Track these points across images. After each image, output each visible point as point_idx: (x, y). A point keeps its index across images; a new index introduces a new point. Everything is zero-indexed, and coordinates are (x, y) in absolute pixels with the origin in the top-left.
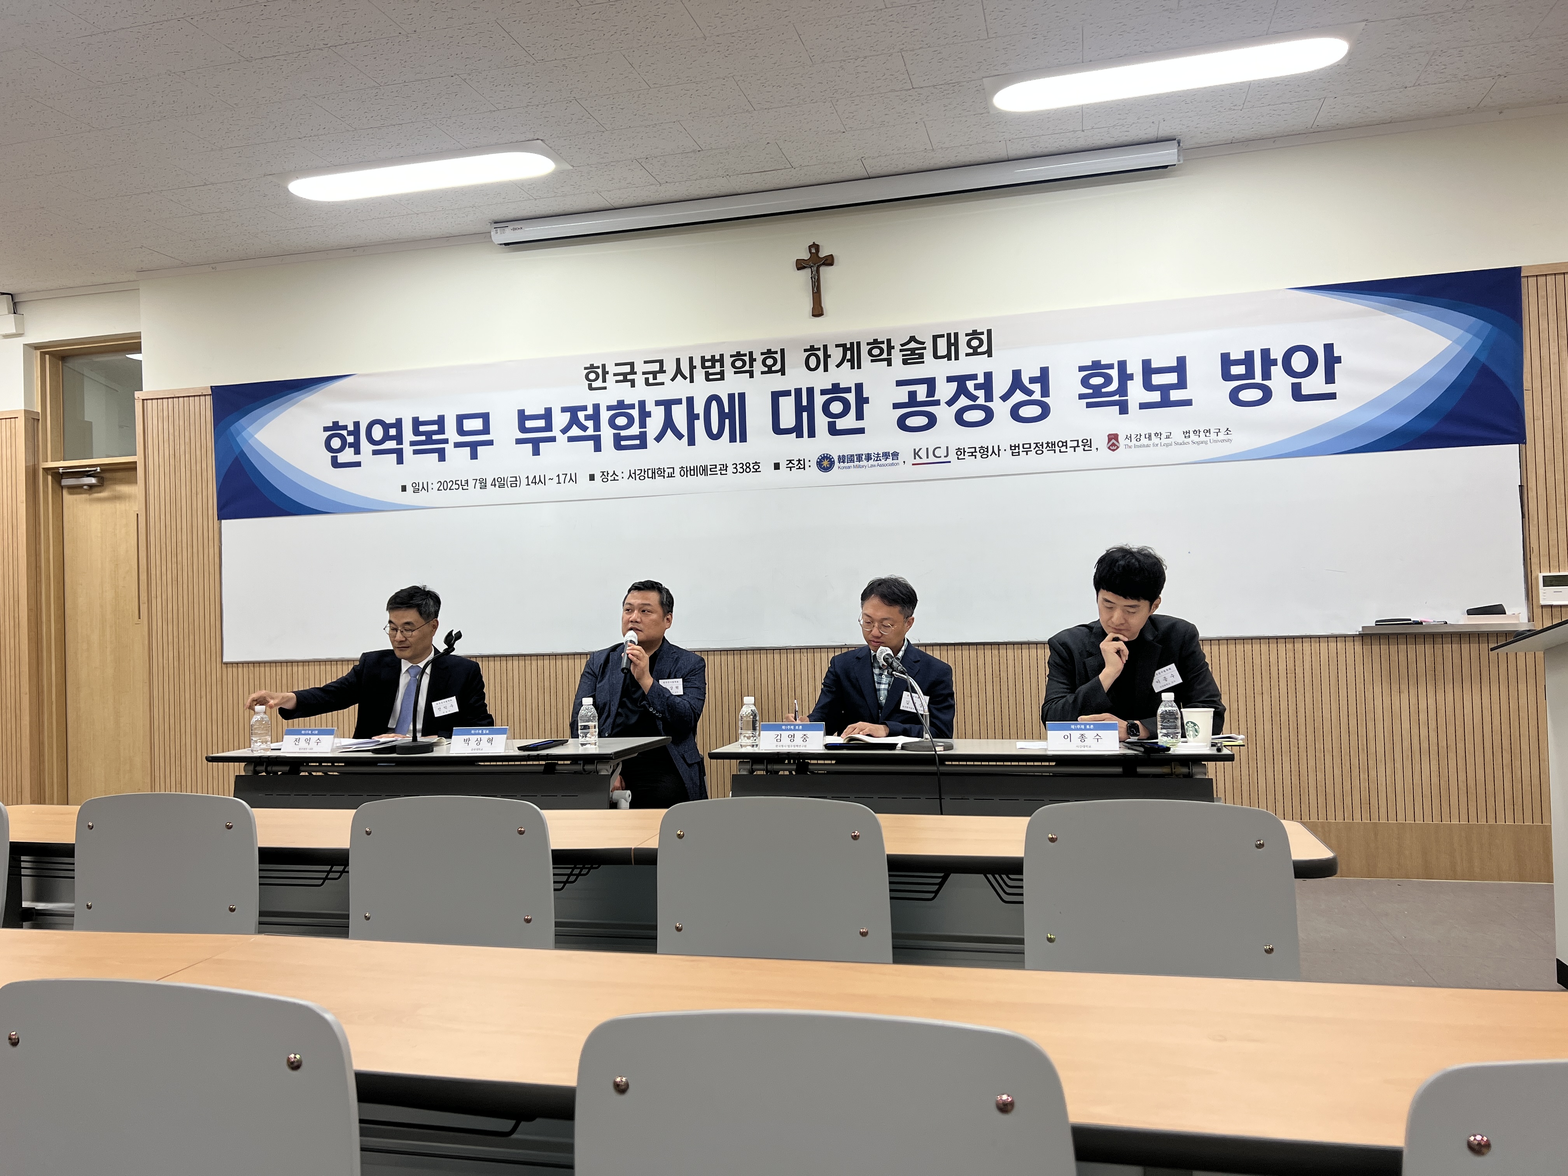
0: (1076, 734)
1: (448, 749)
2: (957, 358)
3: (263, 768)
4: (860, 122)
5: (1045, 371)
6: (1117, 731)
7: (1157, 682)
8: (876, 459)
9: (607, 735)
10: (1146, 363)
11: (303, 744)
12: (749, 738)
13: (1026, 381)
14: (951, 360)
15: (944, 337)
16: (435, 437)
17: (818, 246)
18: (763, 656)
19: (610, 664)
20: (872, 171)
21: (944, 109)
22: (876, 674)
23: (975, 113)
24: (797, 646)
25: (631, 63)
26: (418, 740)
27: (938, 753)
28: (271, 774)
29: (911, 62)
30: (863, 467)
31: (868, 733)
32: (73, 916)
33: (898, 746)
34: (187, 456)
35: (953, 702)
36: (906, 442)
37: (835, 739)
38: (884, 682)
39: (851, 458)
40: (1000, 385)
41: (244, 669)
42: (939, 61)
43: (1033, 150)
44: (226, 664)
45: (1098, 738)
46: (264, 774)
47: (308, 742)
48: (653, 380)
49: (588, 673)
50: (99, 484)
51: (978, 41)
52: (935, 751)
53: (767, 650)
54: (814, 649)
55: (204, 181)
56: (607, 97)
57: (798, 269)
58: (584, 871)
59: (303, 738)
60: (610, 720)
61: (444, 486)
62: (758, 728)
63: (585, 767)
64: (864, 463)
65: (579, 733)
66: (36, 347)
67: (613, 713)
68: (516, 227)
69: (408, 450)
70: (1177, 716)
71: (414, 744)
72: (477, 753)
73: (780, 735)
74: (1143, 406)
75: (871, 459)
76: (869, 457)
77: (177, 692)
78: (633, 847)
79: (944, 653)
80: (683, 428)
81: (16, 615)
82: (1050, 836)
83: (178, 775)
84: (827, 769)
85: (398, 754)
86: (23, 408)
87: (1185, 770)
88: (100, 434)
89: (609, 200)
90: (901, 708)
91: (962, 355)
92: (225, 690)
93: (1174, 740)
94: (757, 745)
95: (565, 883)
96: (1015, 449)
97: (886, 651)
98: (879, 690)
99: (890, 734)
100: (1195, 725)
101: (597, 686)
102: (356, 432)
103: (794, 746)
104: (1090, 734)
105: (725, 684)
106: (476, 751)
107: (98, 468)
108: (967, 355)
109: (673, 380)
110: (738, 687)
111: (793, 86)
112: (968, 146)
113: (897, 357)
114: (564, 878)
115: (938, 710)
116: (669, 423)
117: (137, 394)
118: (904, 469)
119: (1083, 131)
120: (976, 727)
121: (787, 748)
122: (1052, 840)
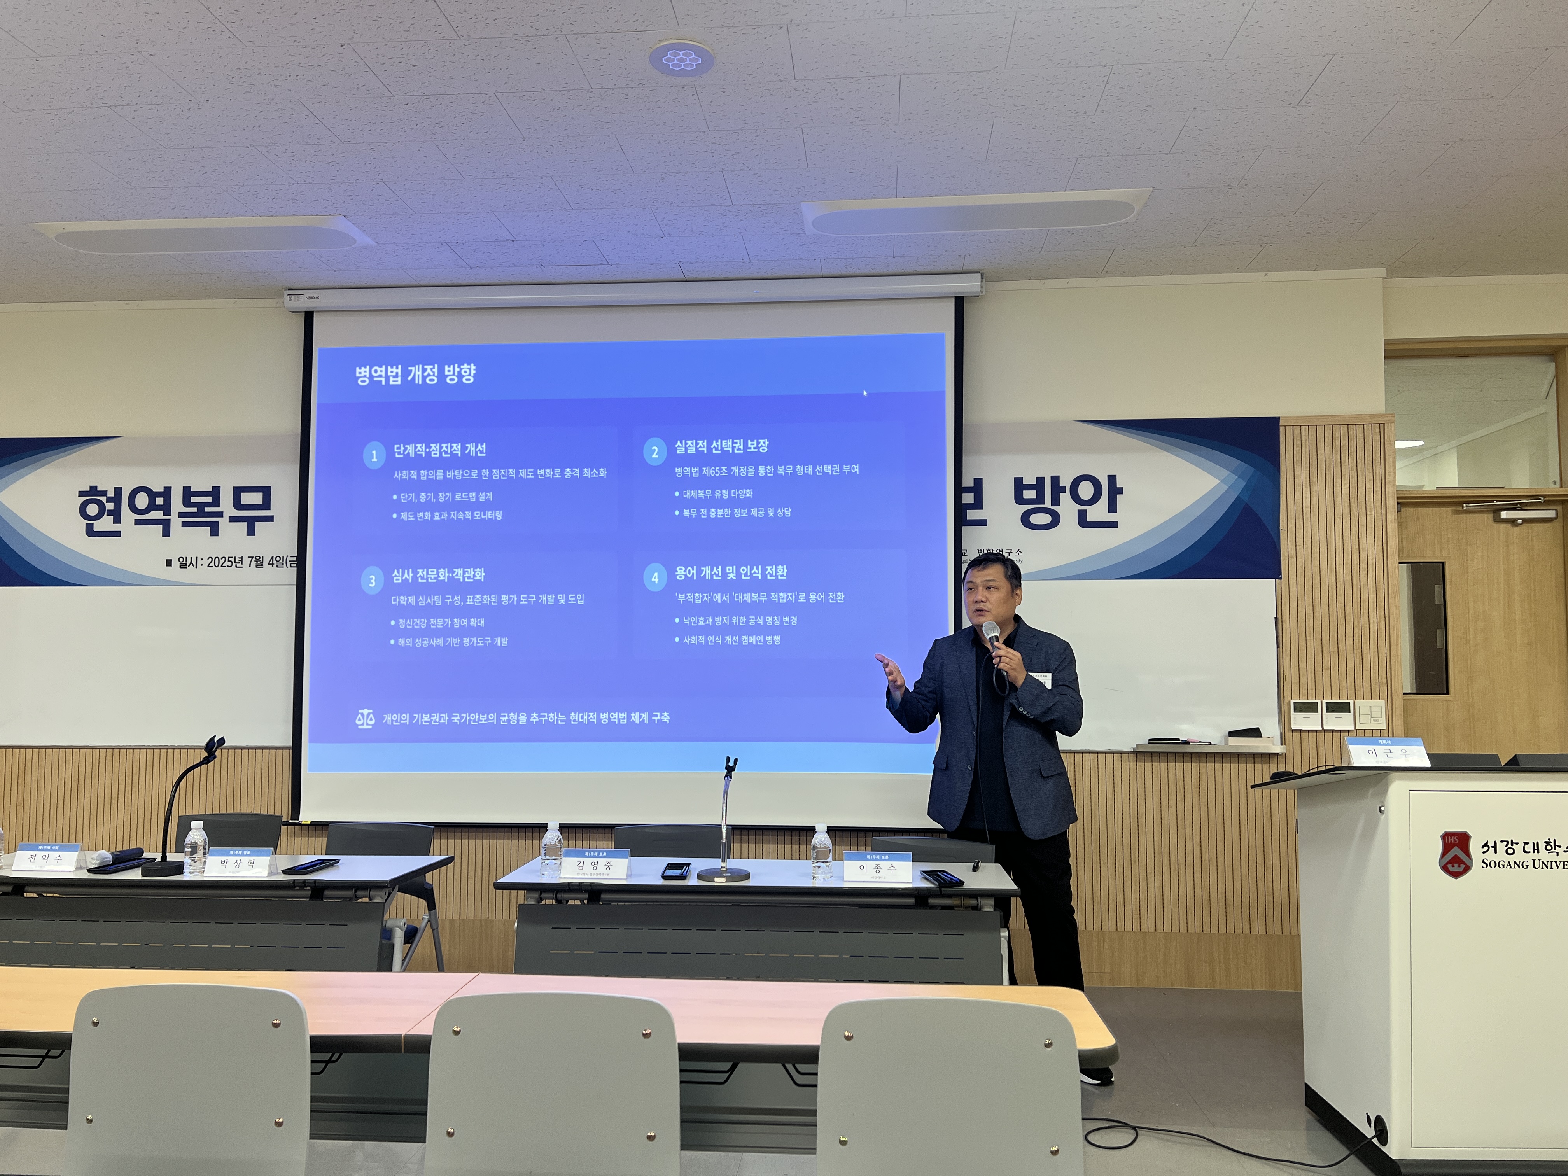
0: (871, 865)
4: (679, 230)
11: (39, 861)
16: (207, 510)
20: (689, 275)
23: (792, 232)
25: (445, 154)
29: (732, 181)
42: (760, 183)
43: (845, 270)
45: (893, 870)
47: (46, 858)
59: (41, 854)
61: (214, 562)
68: (312, 295)
69: (175, 522)
71: (163, 865)
73: (583, 862)
78: (404, 1034)
82: (846, 1034)
87: (973, 902)
95: (322, 1068)
102: (116, 499)
103: (597, 875)
104: (886, 865)
106: (234, 875)
112: (783, 261)
119: (894, 257)
122: (848, 1038)
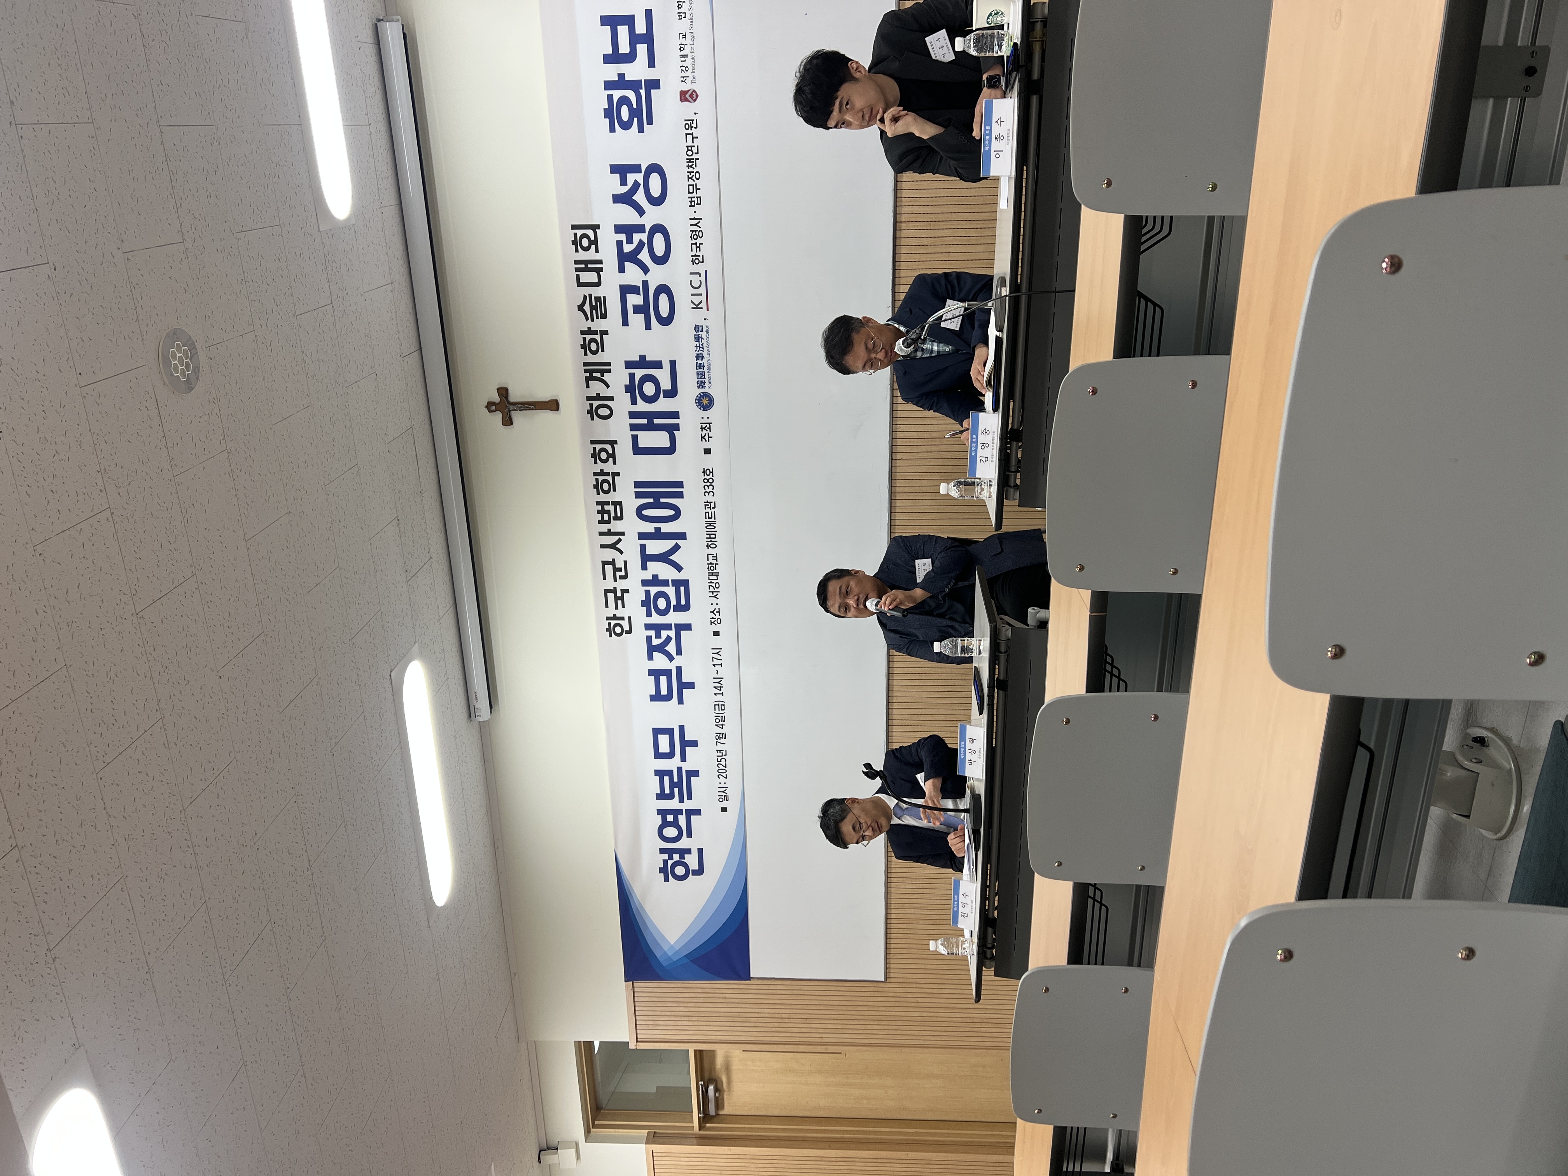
0: (995, 146)
1: (978, 780)
2: (600, 262)
3: (988, 951)
4: (366, 358)
5: (614, 169)
6: (994, 100)
7: (944, 57)
8: (702, 349)
9: (971, 628)
10: (608, 59)
11: (966, 910)
12: (982, 490)
13: (625, 189)
14: (602, 268)
15: (579, 275)
16: (676, 780)
17: (488, 403)
18: (898, 470)
19: (899, 628)
20: (414, 347)
21: (351, 271)
22: (922, 355)
23: (355, 239)
24: (890, 436)
25: (315, 585)
26: (968, 808)
27: (1008, 294)
28: (995, 944)
29: (306, 305)
30: (709, 363)
31: (983, 366)
32: (1121, 1131)
33: (998, 335)
34: (690, 1005)
35: (954, 275)
36: (685, 317)
37: (988, 399)
38: (931, 346)
39: (700, 375)
40: (629, 216)
41: (892, 962)
42: (304, 276)
43: (390, 179)
44: (886, 978)
45: (1000, 121)
46: (994, 951)
47: (965, 905)
48: (621, 571)
49: (907, 649)
50: (715, 1084)
51: (283, 235)
52: (1006, 296)
53: (892, 466)
54: (893, 418)
55: (436, 981)
56: (348, 608)
57: (512, 424)
58: (1109, 660)
59: (961, 909)
60: (957, 626)
61: (722, 772)
62: (973, 480)
63: (1003, 651)
64: (705, 361)
65: (968, 656)
66: (588, 1132)
67: (950, 623)
68: (474, 698)
69: (687, 805)
70: (981, 35)
71: (972, 811)
72: (983, 754)
73: (981, 458)
74: (652, 63)
75: (701, 354)
76: (700, 357)
77: (912, 1023)
78: (1089, 613)
79: (903, 281)
80: (668, 544)
81: (834, 1159)
82: (1104, 186)
83: (991, 1025)
84: (1019, 408)
85: (981, 827)
86: (644, 1145)
87: (1038, 26)
88: (667, 1078)
89: (447, 608)
90: (958, 329)
91: (597, 257)
92: (911, 980)
93: (1006, 38)
94: (990, 481)
95: (1119, 679)
96: (695, 202)
97: (899, 345)
98: (938, 352)
99: (986, 343)
100: (990, 15)
101: (921, 639)
102: (670, 852)
103: (993, 443)
104: (996, 130)
105: (925, 509)
106: (982, 754)
107: (700, 1083)
108: (597, 251)
109: (621, 552)
110: (928, 496)
111: (332, 426)
112: (388, 247)
113: (599, 325)
114: (1115, 680)
115: (960, 290)
116: (664, 558)
117: (632, 1046)
118: (712, 319)
119: (370, 124)
120: (981, 248)
121: (995, 451)
122: (1109, 184)
